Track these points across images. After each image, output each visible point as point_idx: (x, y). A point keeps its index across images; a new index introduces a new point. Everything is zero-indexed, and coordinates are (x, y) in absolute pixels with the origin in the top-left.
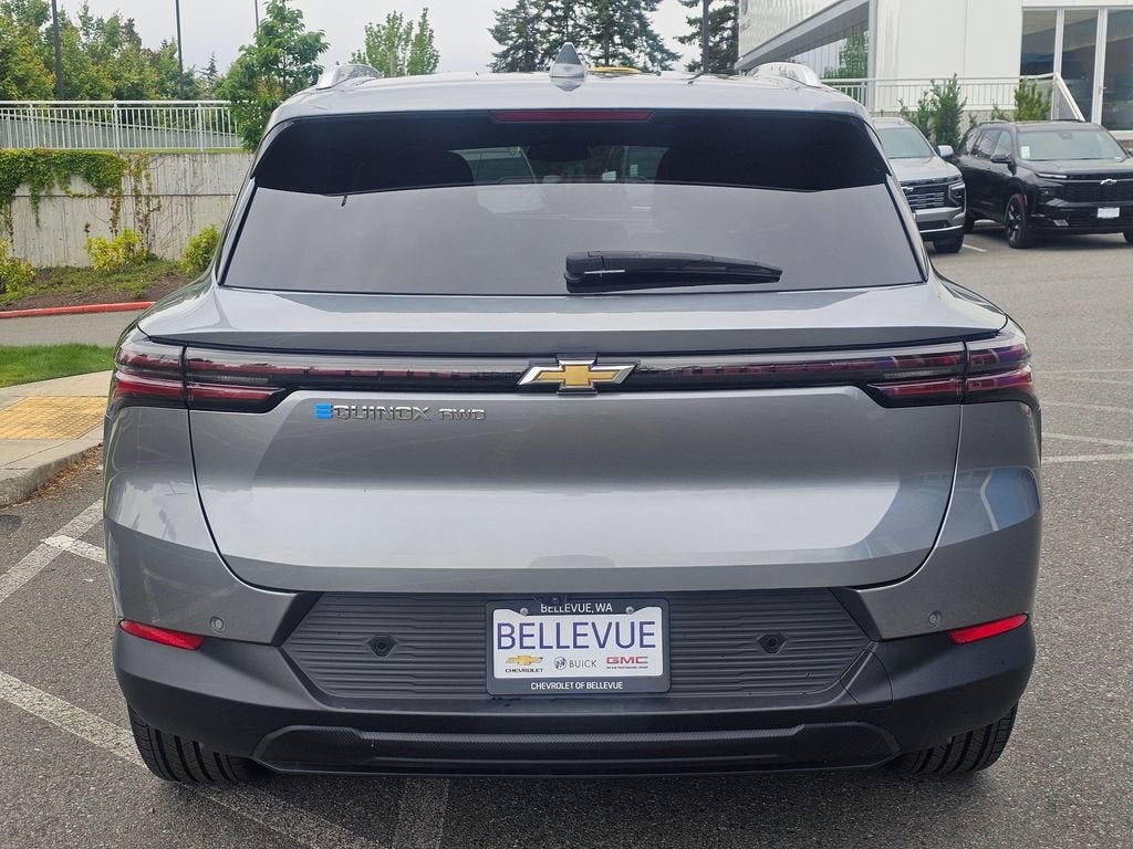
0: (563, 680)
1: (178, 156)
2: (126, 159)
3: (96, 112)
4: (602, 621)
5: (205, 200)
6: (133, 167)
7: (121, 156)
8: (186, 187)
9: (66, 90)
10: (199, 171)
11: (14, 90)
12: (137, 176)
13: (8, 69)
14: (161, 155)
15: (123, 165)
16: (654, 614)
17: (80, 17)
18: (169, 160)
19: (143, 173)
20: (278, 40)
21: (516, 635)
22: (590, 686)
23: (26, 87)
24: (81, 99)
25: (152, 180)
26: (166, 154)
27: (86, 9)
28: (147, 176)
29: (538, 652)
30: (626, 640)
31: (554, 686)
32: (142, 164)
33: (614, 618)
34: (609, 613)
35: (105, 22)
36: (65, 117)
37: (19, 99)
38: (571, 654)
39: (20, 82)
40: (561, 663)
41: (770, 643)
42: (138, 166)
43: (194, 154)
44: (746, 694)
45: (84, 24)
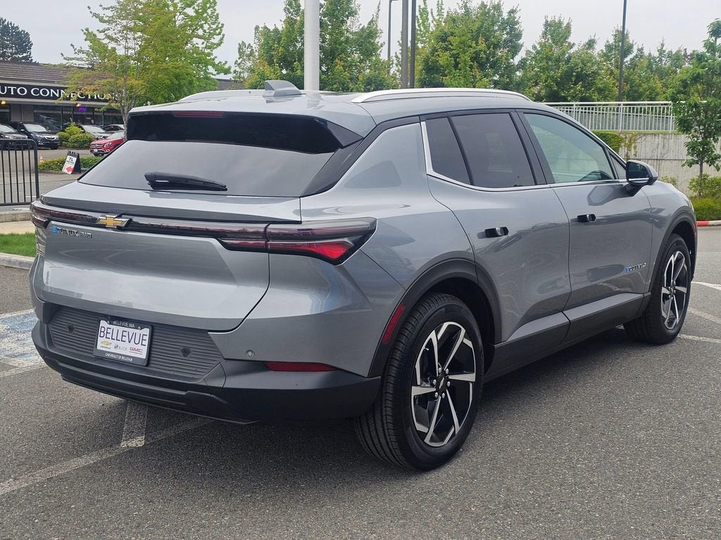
0: (115, 354)
1: (655, 135)
2: (624, 137)
3: (652, 108)
4: (132, 331)
5: (668, 163)
6: (627, 142)
7: (621, 135)
8: (657, 154)
9: (634, 95)
10: (666, 145)
11: (596, 96)
12: (629, 147)
13: (594, 83)
14: (645, 135)
15: (622, 140)
16: (146, 331)
17: (658, 51)
18: (649, 138)
19: (633, 145)
20: (704, 63)
21: (105, 332)
22: (123, 358)
23: (604, 93)
24: (644, 100)
25: (637, 150)
26: (648, 134)
27: (663, 45)
28: (635, 147)
29: (110, 341)
30: (137, 342)
31: (112, 356)
32: (633, 140)
33: (135, 331)
34: (133, 328)
35: (674, 53)
36: (629, 111)
37: (598, 101)
38: (119, 343)
39: (600, 91)
40: (116, 347)
41: (186, 352)
42: (630, 141)
43: (665, 134)
44: (172, 373)
45: (660, 54)
